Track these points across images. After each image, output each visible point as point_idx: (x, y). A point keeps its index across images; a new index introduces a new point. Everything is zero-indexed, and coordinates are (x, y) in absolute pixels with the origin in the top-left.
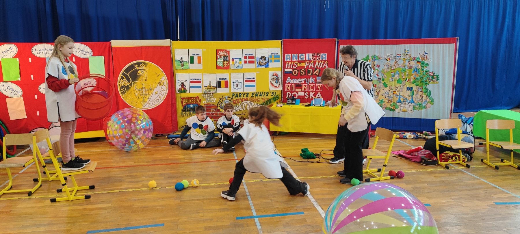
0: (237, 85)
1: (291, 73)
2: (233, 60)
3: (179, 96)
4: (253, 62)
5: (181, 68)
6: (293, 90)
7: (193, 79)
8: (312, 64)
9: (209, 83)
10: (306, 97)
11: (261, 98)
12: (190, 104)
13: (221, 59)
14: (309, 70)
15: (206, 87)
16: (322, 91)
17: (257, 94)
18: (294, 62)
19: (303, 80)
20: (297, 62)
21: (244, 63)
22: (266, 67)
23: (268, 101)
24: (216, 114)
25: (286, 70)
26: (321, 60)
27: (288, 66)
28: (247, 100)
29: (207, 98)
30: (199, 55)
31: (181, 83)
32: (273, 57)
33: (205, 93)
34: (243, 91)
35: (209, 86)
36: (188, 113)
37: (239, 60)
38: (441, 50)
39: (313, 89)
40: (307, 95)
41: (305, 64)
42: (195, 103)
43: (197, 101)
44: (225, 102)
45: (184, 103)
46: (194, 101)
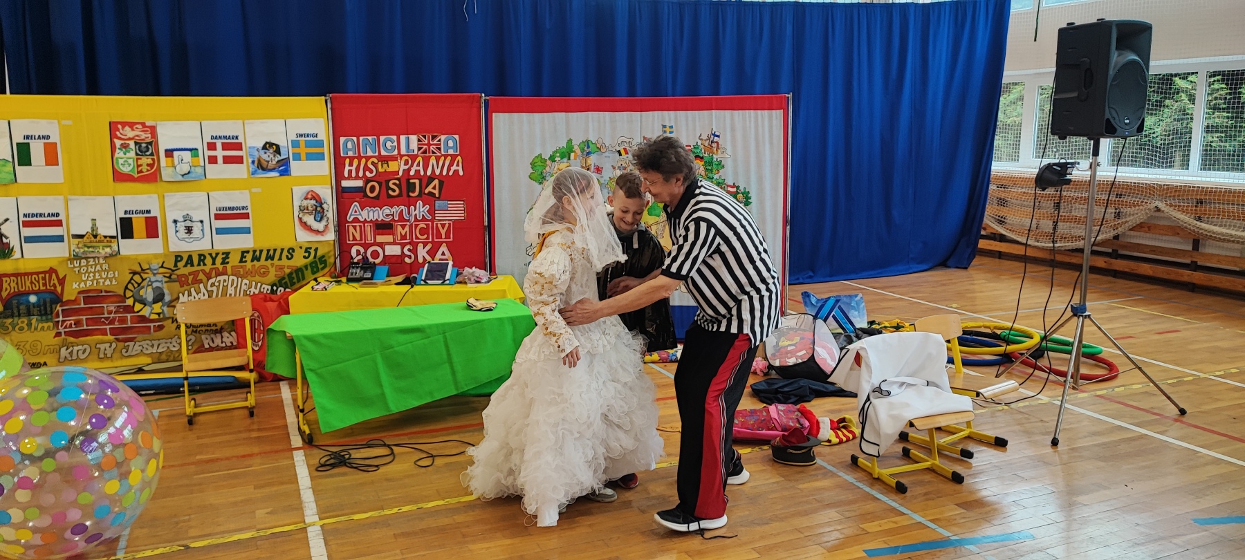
0: (189, 230)
1: (360, 191)
2: (169, 153)
4: (239, 160)
6: (369, 239)
7: (33, 215)
8: (418, 165)
9: (91, 225)
10: (407, 260)
11: (270, 267)
12: (29, 293)
13: (129, 152)
14: (411, 181)
15: (81, 237)
16: (451, 239)
17: (258, 253)
18: (368, 158)
19: (396, 210)
20: (376, 161)
21: (209, 163)
22: (281, 175)
23: (294, 275)
24: (123, 320)
25: (345, 184)
26: (443, 153)
27: (350, 171)
28: (224, 273)
29: (85, 274)
30: (48, 137)
32: (302, 144)
33: (77, 256)
34: (211, 247)
35: (91, 236)
36: (23, 322)
37: (189, 153)
38: (750, 127)
39: (426, 236)
40: (408, 253)
41: (400, 166)
42: (44, 288)
43: (52, 282)
44: (150, 281)
45: (6, 289)
46: (41, 282)
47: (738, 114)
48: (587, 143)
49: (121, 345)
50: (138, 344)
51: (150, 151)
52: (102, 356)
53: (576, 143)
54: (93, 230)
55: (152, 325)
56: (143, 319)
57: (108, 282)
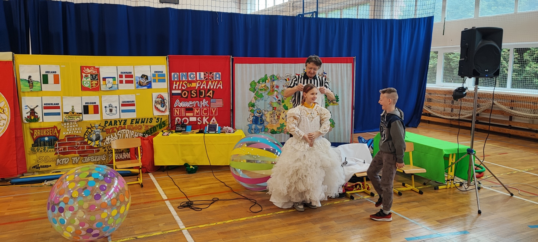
0: (111, 111)
1: (180, 94)
2: (104, 79)
3: (27, 126)
4: (131, 82)
5: (29, 90)
6: (183, 115)
7: (48, 104)
8: (204, 84)
9: (72, 109)
10: (199, 123)
11: (143, 126)
12: (45, 136)
13: (88, 78)
14: (201, 91)
15: (68, 113)
16: (217, 115)
17: (138, 120)
18: (183, 81)
19: (194, 103)
20: (186, 83)
21: (120, 83)
22: (148, 88)
23: (152, 129)
24: (83, 148)
25: (173, 92)
26: (214, 80)
27: (176, 87)
28: (124, 128)
29: (68, 128)
30: (55, 72)
31: (30, 110)
32: (157, 75)
33: (66, 121)
34: (119, 118)
35: (72, 113)
36: (42, 148)
37: (112, 79)
38: (339, 70)
39: (206, 113)
40: (199, 120)
41: (196, 85)
42: (51, 134)
43: (55, 132)
44: (94, 131)
45: (36, 135)
46: (50, 132)
47: (334, 65)
48: (273, 76)
49: (82, 158)
50: (89, 157)
51: (97, 78)
52: (74, 162)
53: (269, 75)
54: (72, 111)
55: (95, 150)
56: (91, 147)
57: (77, 132)
